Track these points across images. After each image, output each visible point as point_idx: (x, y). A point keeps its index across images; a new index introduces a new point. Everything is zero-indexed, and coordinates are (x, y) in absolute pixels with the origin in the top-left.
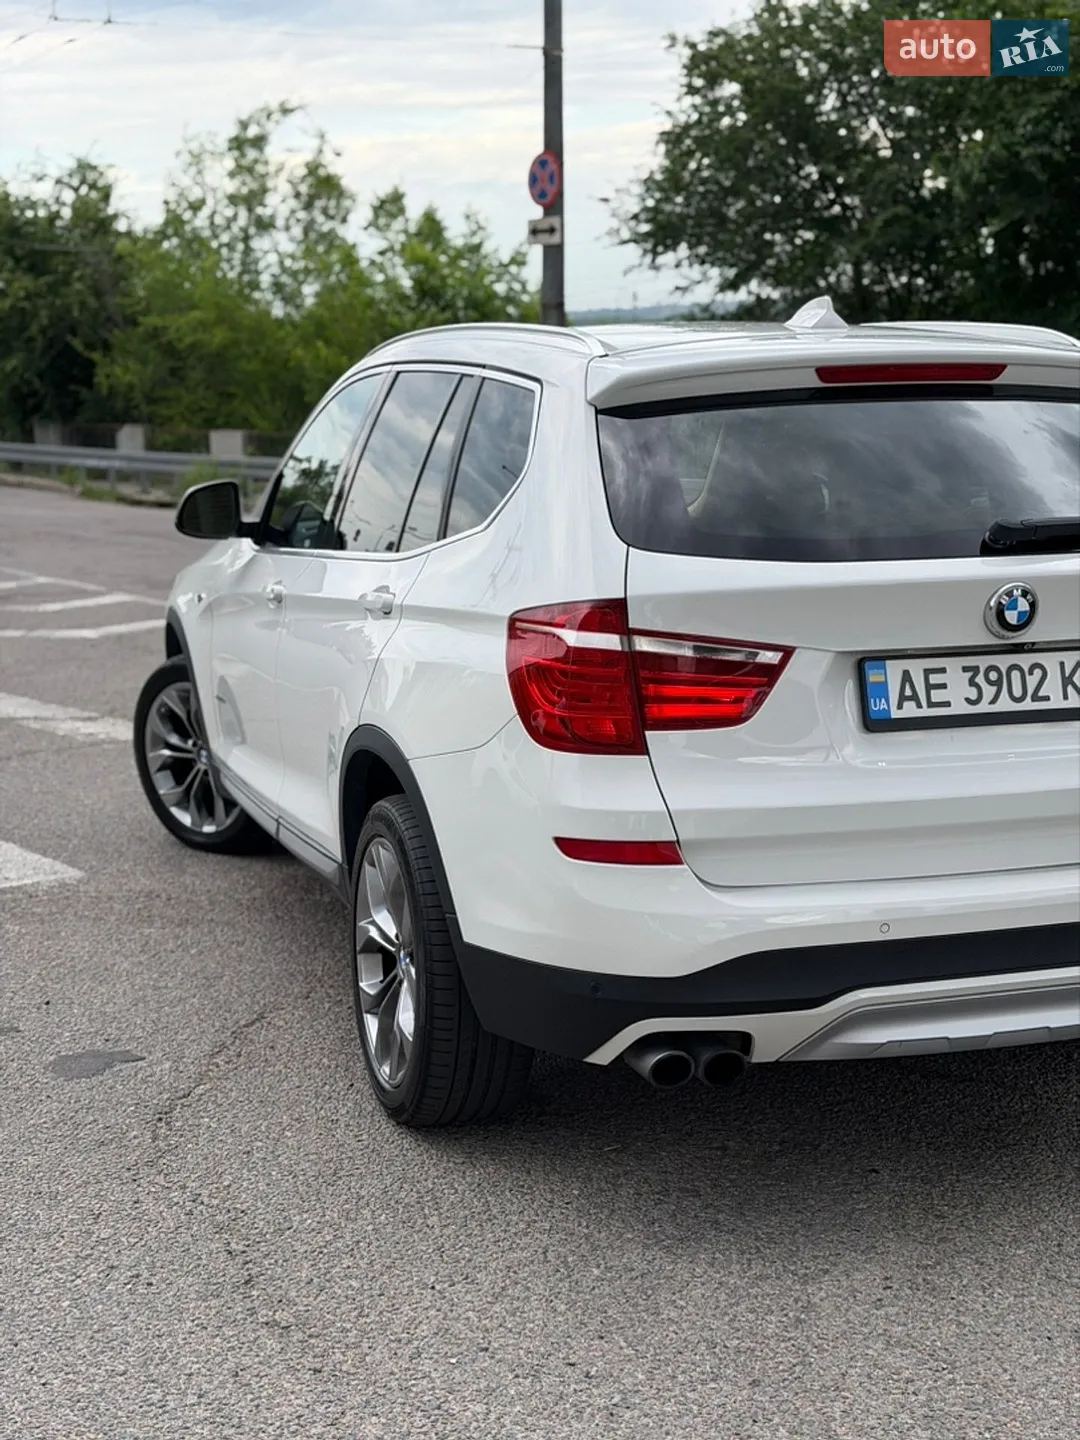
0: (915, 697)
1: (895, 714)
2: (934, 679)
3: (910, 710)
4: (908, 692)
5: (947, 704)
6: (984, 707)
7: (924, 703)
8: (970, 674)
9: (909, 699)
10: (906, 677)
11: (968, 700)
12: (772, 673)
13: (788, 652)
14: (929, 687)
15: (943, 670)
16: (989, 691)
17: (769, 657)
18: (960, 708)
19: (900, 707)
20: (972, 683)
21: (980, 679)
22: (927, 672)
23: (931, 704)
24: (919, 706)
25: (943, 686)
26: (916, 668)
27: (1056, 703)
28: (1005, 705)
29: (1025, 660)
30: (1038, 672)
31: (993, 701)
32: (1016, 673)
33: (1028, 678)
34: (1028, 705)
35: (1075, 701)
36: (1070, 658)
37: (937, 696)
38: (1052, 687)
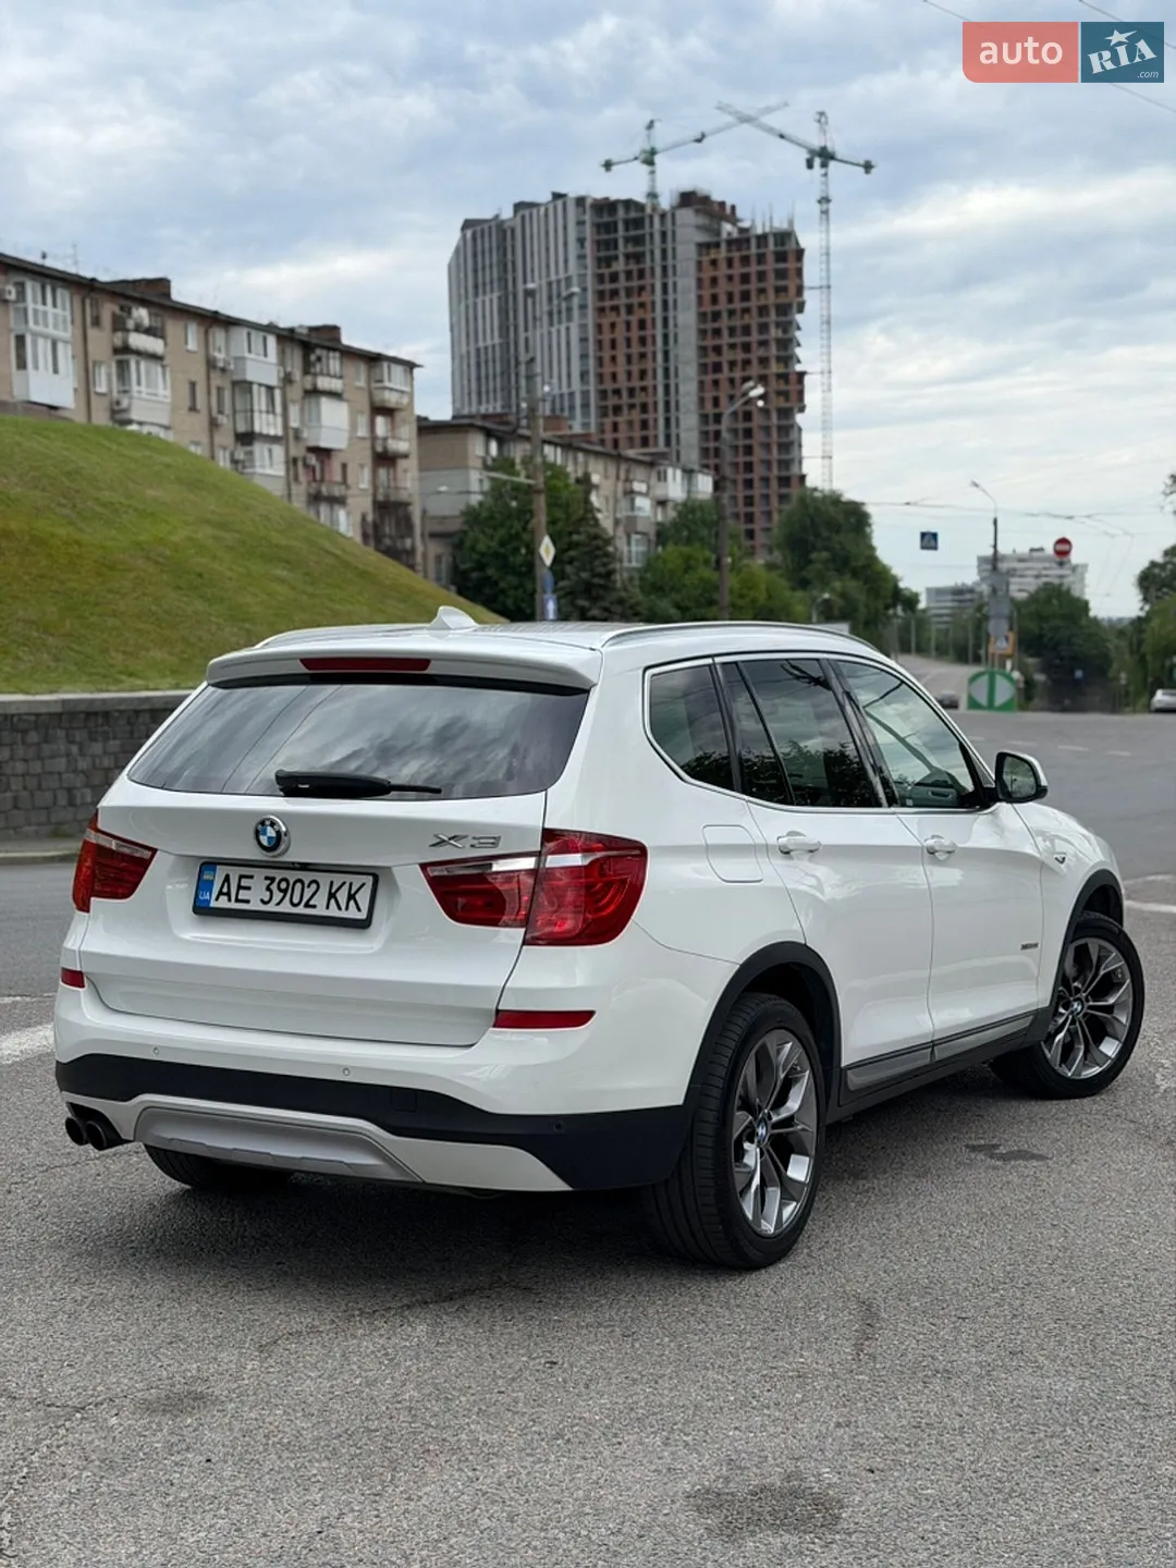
0: (228, 894)
1: (213, 904)
2: (244, 882)
3: (223, 903)
4: (225, 890)
5: (247, 902)
6: (271, 908)
7: (233, 898)
8: (268, 882)
9: (224, 894)
10: (227, 879)
11: (262, 901)
12: (145, 864)
13: (154, 851)
14: (240, 887)
15: (251, 877)
16: (278, 896)
17: (147, 854)
18: (255, 906)
19: (217, 899)
20: (268, 889)
21: (274, 887)
22: (241, 877)
23: (237, 900)
24: (230, 900)
25: (249, 888)
26: (234, 873)
27: (320, 911)
28: (286, 908)
29: (307, 877)
30: (314, 886)
31: (278, 904)
32: (299, 886)
33: (306, 890)
34: (301, 910)
35: (333, 912)
36: (338, 879)
37: (243, 895)
38: (320, 900)
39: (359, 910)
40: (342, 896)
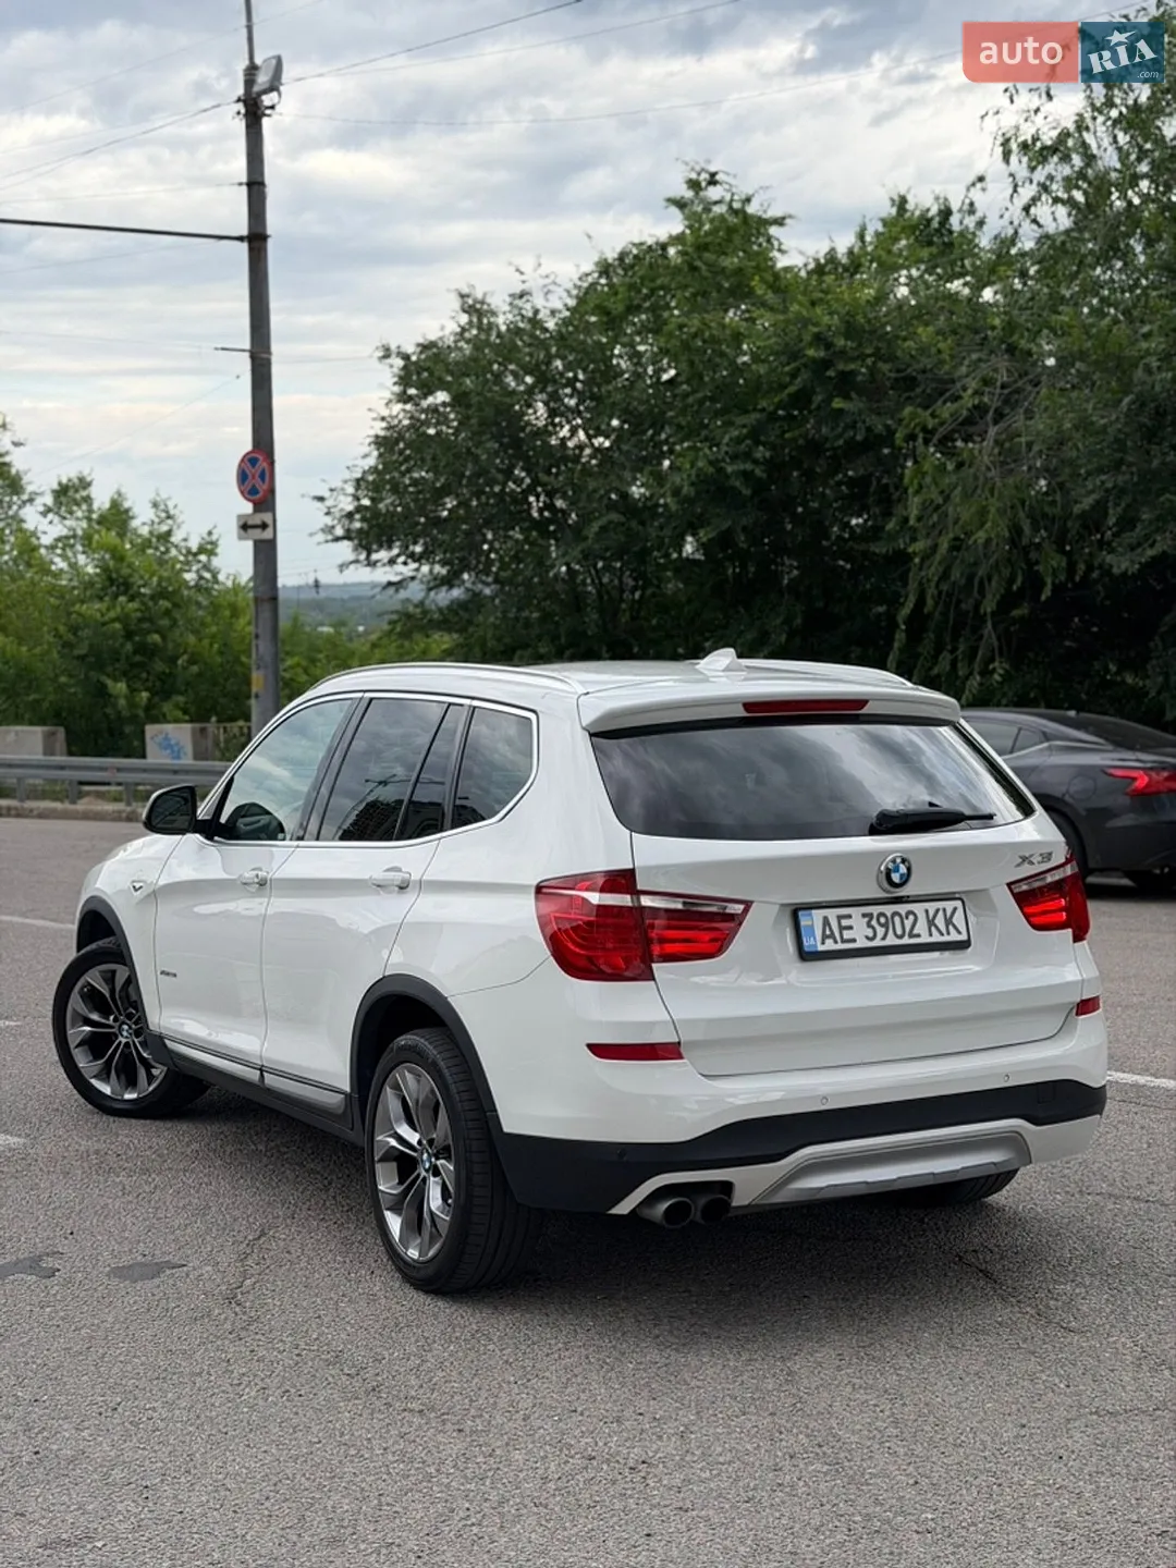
0: (832, 936)
1: (821, 948)
2: (845, 923)
3: (830, 945)
4: (828, 932)
5: (854, 940)
6: (877, 943)
7: (838, 940)
8: (866, 919)
9: (828, 937)
10: (826, 921)
11: (867, 938)
12: (736, 920)
13: (748, 904)
14: (842, 929)
15: (849, 916)
16: (880, 931)
17: (739, 908)
18: (861, 943)
19: (823, 943)
20: (869, 925)
21: (874, 923)
22: (840, 918)
23: (843, 941)
24: (836, 942)
25: (850, 928)
26: (832, 914)
27: (925, 939)
28: (891, 940)
29: (902, 908)
30: (911, 917)
31: (884, 938)
32: (897, 919)
33: (906, 921)
34: (906, 941)
35: (937, 938)
36: (932, 907)
37: (847, 934)
38: (921, 927)
39: (959, 933)
40: (940, 921)
